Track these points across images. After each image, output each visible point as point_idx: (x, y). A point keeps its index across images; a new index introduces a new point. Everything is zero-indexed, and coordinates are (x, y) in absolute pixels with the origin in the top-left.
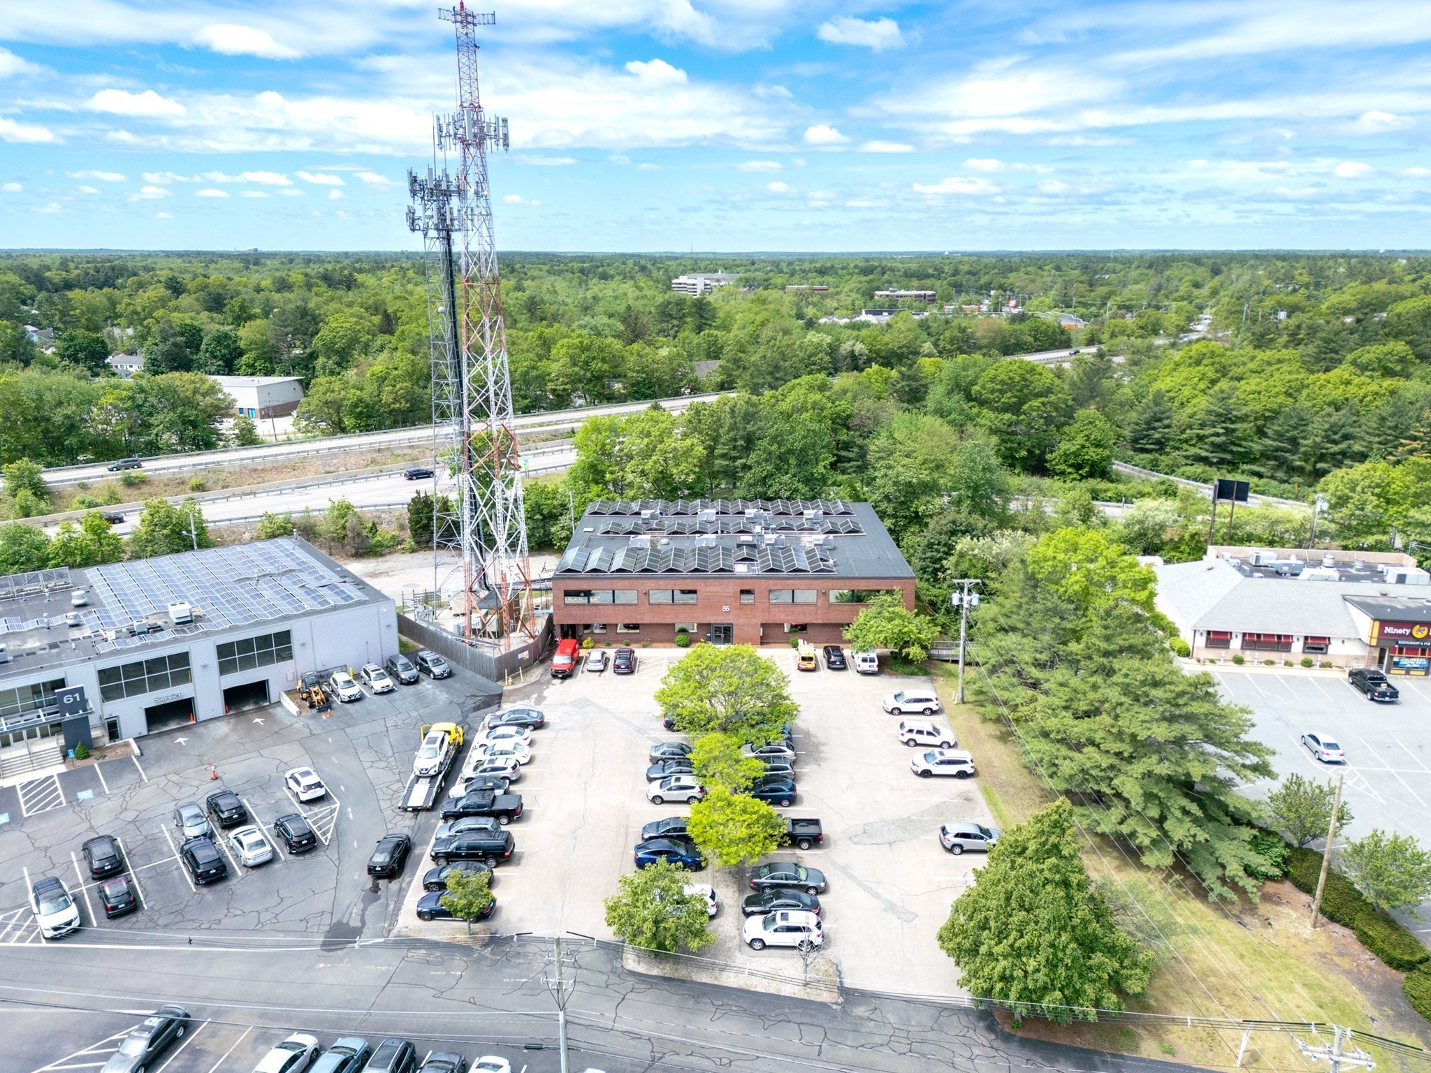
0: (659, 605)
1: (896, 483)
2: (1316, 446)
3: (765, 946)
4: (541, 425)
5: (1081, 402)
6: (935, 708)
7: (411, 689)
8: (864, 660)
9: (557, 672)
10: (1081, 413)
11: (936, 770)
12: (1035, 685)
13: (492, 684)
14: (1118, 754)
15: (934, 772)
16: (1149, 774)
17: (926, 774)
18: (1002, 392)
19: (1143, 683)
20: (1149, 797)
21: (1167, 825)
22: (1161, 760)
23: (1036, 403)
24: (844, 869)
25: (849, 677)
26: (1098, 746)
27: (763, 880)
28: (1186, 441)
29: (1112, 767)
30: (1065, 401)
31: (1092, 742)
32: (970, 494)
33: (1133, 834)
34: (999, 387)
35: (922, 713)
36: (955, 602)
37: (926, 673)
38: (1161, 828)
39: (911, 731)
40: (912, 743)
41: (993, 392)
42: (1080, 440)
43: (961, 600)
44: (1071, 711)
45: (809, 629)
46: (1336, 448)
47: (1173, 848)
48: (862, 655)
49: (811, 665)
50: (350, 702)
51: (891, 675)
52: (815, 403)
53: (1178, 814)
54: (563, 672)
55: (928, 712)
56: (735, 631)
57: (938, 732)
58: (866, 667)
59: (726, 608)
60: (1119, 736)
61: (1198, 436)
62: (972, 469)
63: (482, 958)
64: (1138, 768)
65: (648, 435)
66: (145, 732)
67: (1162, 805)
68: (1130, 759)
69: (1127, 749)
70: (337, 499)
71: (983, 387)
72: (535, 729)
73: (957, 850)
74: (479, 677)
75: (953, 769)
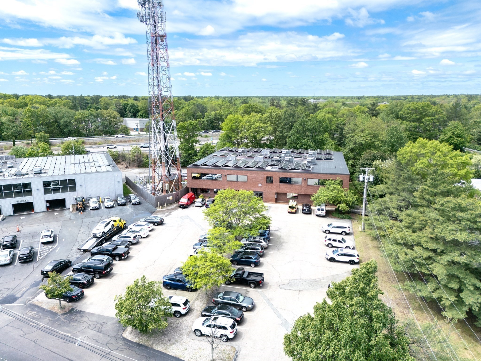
0: (231, 181)
1: (355, 144)
3: (202, 335)
5: (450, 119)
6: (348, 232)
7: (121, 207)
8: (319, 210)
9: (180, 205)
10: (451, 123)
11: (338, 258)
12: (395, 218)
13: (154, 208)
14: (435, 251)
15: (336, 260)
16: (453, 263)
17: (332, 260)
18: (412, 114)
19: (454, 209)
20: (451, 277)
21: (462, 295)
22: (461, 255)
23: (428, 118)
24: (269, 301)
25: (312, 217)
26: (422, 246)
27: (218, 299)
29: (429, 258)
30: (443, 118)
31: (419, 244)
32: (390, 149)
33: (440, 299)
34: (410, 112)
35: (341, 234)
36: (361, 179)
37: (349, 218)
38: (458, 296)
39: (330, 240)
40: (330, 246)
41: (408, 114)
42: (449, 134)
43: (364, 178)
44: (411, 229)
47: (466, 309)
48: (318, 207)
49: (294, 211)
50: (93, 210)
51: (332, 217)
52: (329, 118)
53: (471, 288)
54: (183, 205)
55: (344, 233)
56: (265, 196)
57: (345, 242)
58: (319, 213)
59: (260, 185)
60: (436, 239)
62: (392, 137)
63: (59, 320)
64: (445, 259)
65: (249, 122)
66: (12, 214)
67: (460, 282)
68: (442, 253)
69: (440, 248)
71: (404, 112)
72: (158, 225)
74: (150, 205)
75: (347, 259)
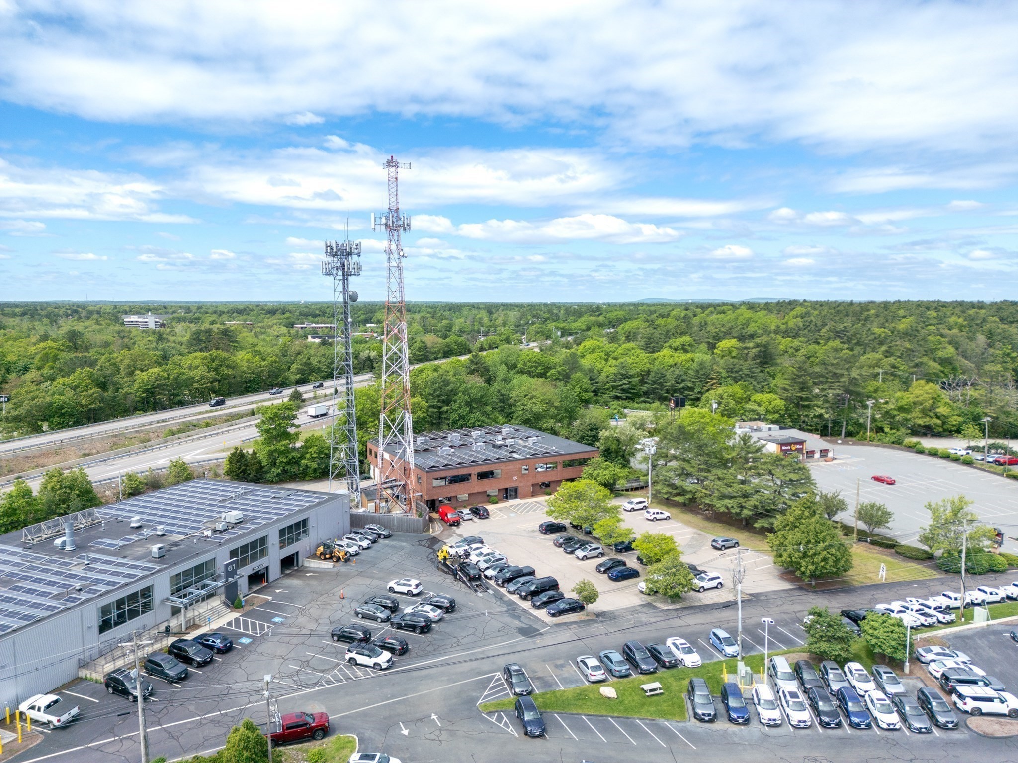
2: (672, 386)
3: (704, 590)
4: (200, 413)
7: (378, 544)
13: (421, 535)
28: (608, 389)
30: (564, 370)
39: (654, 513)
40: (655, 520)
45: (552, 485)
46: (681, 386)
56: (520, 491)
59: (515, 478)
61: (612, 387)
63: (603, 622)
70: (174, 458)
73: (723, 548)
74: (408, 533)
